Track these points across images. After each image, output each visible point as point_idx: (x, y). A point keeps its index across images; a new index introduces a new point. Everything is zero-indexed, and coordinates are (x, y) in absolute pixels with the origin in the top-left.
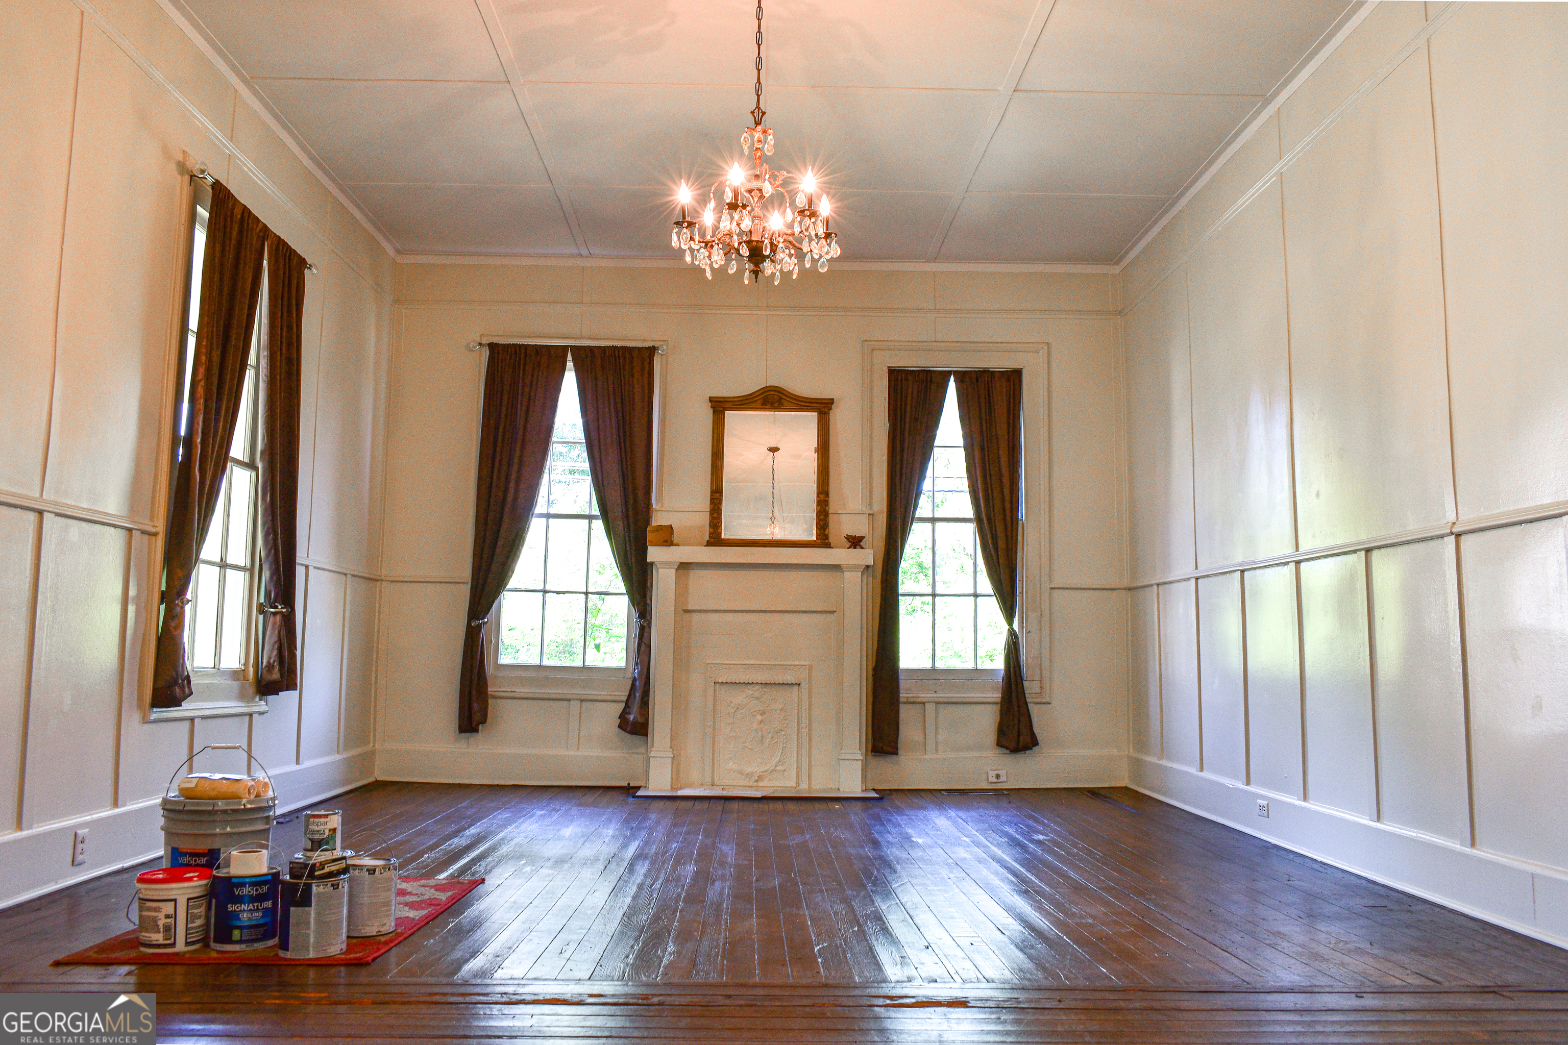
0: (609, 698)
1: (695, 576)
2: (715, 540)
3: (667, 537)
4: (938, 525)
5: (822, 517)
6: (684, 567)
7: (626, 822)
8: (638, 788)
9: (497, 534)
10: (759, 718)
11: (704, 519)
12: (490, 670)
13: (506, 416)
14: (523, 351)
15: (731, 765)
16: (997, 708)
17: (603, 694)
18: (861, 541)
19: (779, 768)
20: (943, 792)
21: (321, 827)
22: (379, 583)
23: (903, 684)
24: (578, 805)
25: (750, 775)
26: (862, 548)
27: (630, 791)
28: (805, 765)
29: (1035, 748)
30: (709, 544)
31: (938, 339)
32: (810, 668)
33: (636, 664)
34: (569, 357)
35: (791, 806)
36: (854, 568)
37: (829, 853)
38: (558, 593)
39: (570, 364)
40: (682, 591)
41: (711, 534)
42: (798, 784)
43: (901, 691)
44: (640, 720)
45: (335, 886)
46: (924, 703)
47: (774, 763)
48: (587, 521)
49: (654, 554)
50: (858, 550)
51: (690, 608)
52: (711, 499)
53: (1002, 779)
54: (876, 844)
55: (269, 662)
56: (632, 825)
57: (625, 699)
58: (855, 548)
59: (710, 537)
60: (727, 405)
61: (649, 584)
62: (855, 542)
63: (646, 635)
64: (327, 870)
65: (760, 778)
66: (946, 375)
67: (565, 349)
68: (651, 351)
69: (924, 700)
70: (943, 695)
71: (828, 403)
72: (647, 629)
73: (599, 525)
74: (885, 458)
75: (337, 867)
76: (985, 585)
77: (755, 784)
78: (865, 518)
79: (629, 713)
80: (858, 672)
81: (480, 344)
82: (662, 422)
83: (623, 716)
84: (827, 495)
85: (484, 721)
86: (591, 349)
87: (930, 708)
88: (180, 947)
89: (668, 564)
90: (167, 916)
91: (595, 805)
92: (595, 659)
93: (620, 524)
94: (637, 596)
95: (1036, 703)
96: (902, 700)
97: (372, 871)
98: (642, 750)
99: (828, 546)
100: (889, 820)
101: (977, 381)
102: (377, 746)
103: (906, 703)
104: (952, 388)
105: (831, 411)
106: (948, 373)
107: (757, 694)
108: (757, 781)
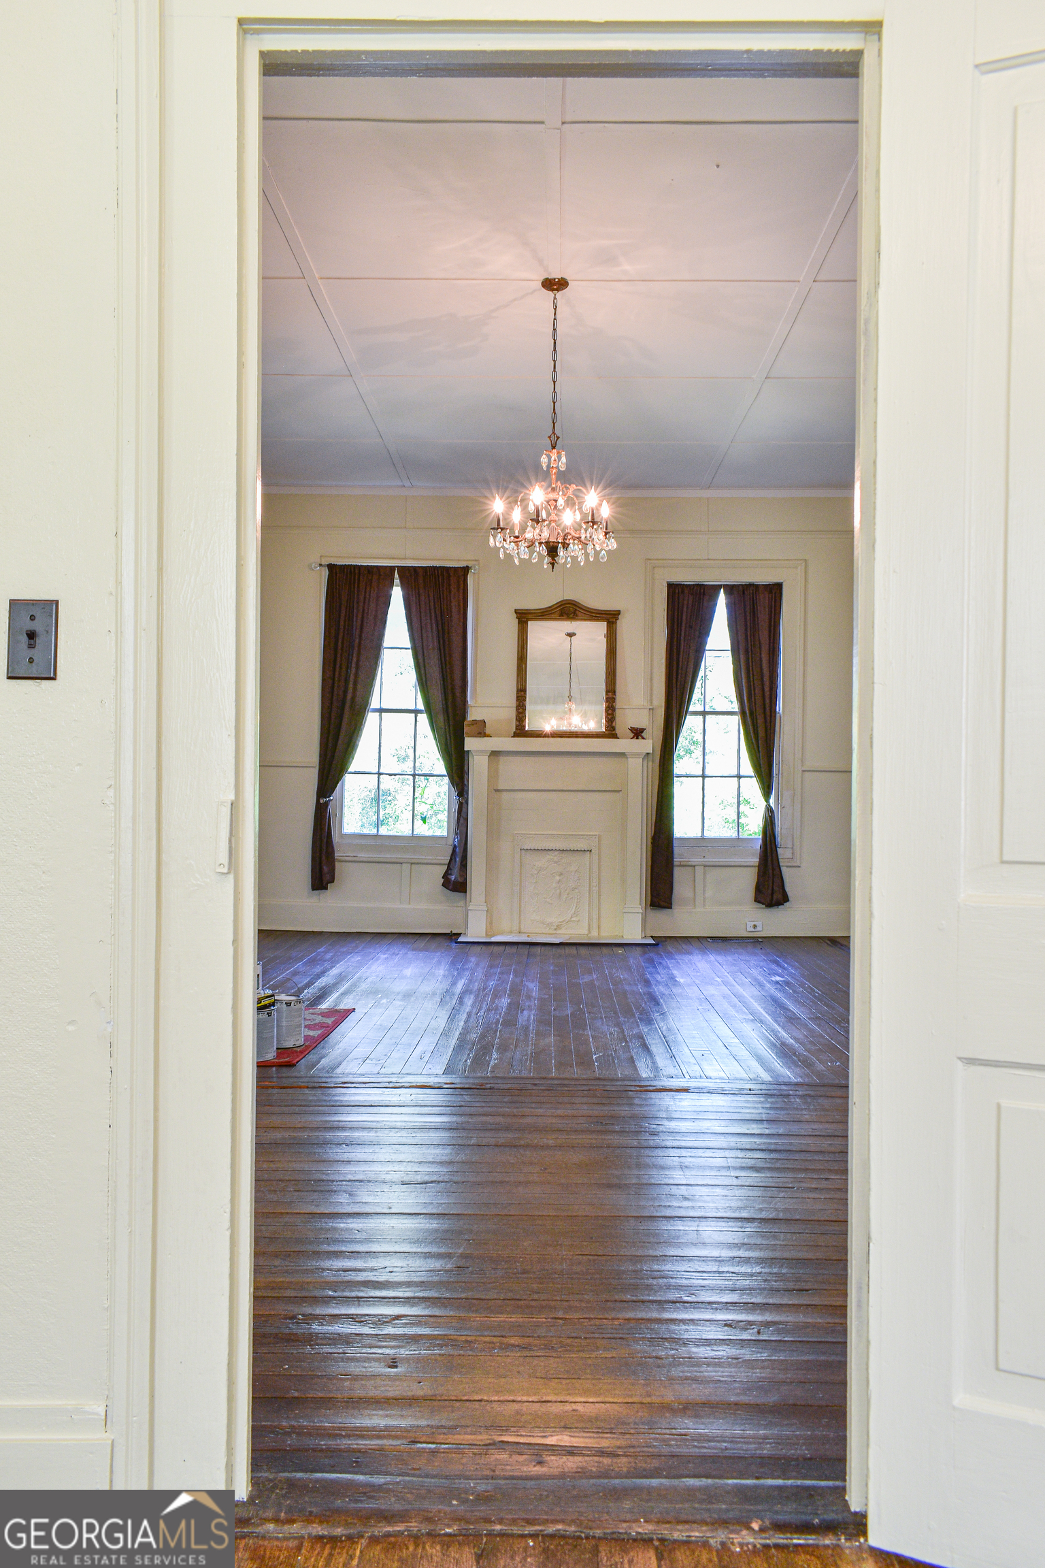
0: (435, 861)
1: (505, 764)
2: (520, 732)
3: (481, 730)
4: (708, 717)
5: (610, 712)
6: (495, 754)
7: (453, 963)
8: (459, 935)
9: (339, 727)
10: (558, 878)
11: (511, 713)
12: (336, 838)
13: (344, 627)
14: (357, 571)
15: (534, 916)
16: (756, 870)
17: (429, 858)
18: (642, 732)
19: (574, 919)
20: (709, 940)
23: (676, 850)
24: (414, 950)
25: (550, 925)
26: (643, 738)
27: (452, 937)
28: (595, 916)
29: (787, 904)
30: (516, 735)
31: (710, 557)
32: (600, 836)
33: (456, 834)
34: (396, 575)
35: (583, 951)
36: (636, 755)
37: (610, 989)
38: (390, 775)
39: (397, 581)
40: (493, 775)
41: (517, 726)
42: (589, 932)
43: (675, 856)
44: (460, 880)
45: (269, 1014)
46: (694, 866)
47: (569, 915)
48: (413, 715)
49: (470, 743)
50: (640, 741)
51: (500, 787)
52: (517, 697)
53: (758, 929)
54: (647, 983)
56: (457, 965)
57: (448, 862)
58: (637, 738)
59: (516, 729)
60: (530, 616)
61: (466, 768)
62: (638, 733)
63: (464, 810)
65: (558, 927)
66: (716, 589)
67: (392, 569)
68: (466, 570)
69: (693, 864)
70: (710, 860)
71: (615, 615)
72: (465, 805)
73: (423, 719)
74: (664, 661)
75: (269, 1002)
76: (747, 768)
77: (554, 932)
78: (646, 712)
79: (451, 874)
80: (639, 841)
81: (321, 565)
82: (475, 630)
83: (446, 876)
84: (614, 692)
85: (332, 881)
86: (415, 569)
87: (699, 870)
89: (481, 752)
91: (425, 949)
92: (422, 830)
93: (441, 718)
94: (456, 778)
95: (787, 867)
96: (675, 863)
97: (288, 1004)
98: (462, 903)
99: (615, 736)
100: (660, 963)
101: (744, 593)
103: (680, 866)
104: (722, 600)
105: (618, 621)
106: (719, 587)
107: (555, 859)
108: (555, 929)
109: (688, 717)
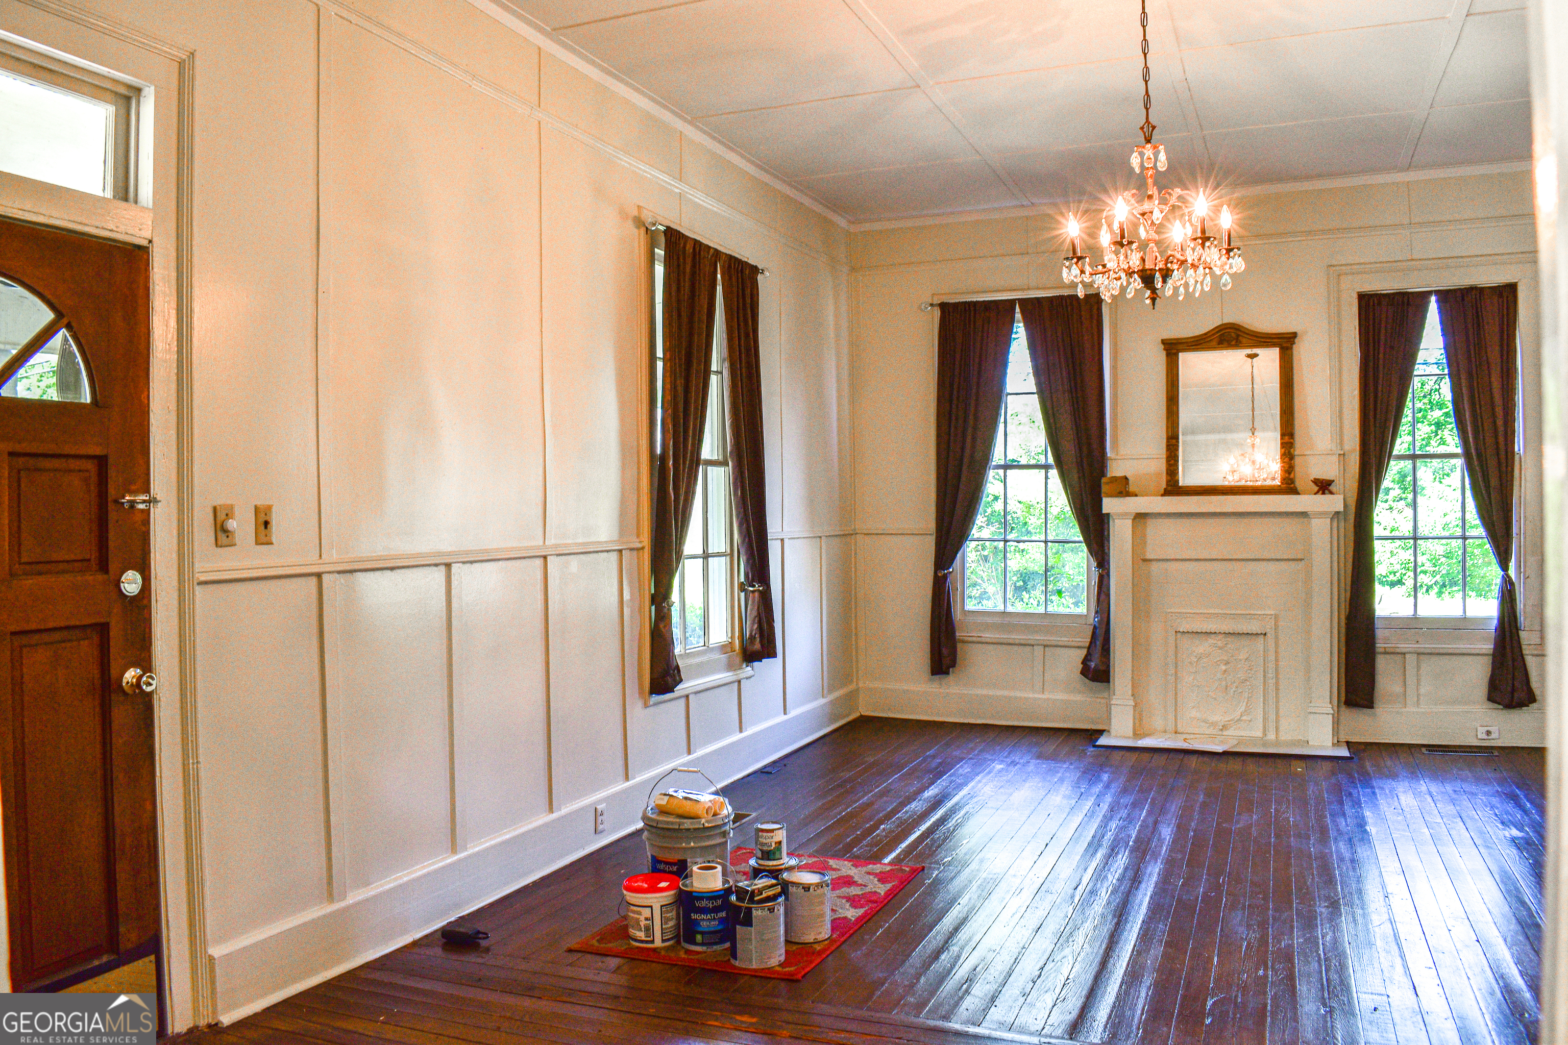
0: (1073, 644)
1: (1153, 528)
2: (1173, 488)
3: (1123, 488)
4: (1420, 462)
5: (1287, 460)
6: (1140, 517)
7: (1077, 785)
8: (1100, 732)
9: (957, 488)
10: (1224, 668)
11: (1159, 465)
12: (957, 615)
13: (960, 374)
14: (972, 309)
15: (1194, 713)
16: (1489, 659)
17: (1065, 640)
18: (1330, 485)
19: (1244, 718)
20: (1424, 750)
21: (768, 841)
22: (853, 537)
23: (1380, 634)
24: (1040, 756)
25: (1213, 724)
26: (1331, 493)
27: (1092, 735)
28: (1272, 717)
29: (1532, 705)
30: (1167, 493)
31: (1414, 257)
32: (1276, 617)
33: (1096, 612)
34: (1018, 309)
35: (1251, 766)
36: (1322, 514)
37: (1270, 843)
39: (1018, 316)
40: (1139, 540)
41: (1168, 482)
42: (1265, 734)
43: (1377, 641)
44: (1102, 668)
45: (772, 910)
46: (1404, 654)
47: (1239, 713)
48: (1043, 471)
49: (1109, 505)
50: (1327, 497)
51: (1149, 556)
52: (1168, 446)
53: (1493, 736)
54: (1324, 832)
55: (751, 635)
56: (1091, 774)
57: (1087, 644)
58: (1323, 493)
59: (1167, 485)
60: (1180, 347)
61: (1106, 533)
62: (1324, 486)
63: (1105, 582)
64: (764, 895)
65: (1224, 728)
66: (1425, 296)
67: (1012, 303)
68: (1099, 298)
69: (1404, 650)
70: (1425, 646)
71: (1290, 338)
72: (1106, 578)
73: (1054, 473)
74: (1357, 392)
75: (773, 892)
76: (1476, 527)
77: (1220, 733)
78: (1335, 458)
79: (1091, 660)
80: (1328, 624)
81: (932, 305)
82: (1114, 368)
83: (1085, 662)
84: (1292, 435)
85: (954, 665)
86: (1038, 300)
87: (1411, 659)
88: (658, 943)
89: (1124, 515)
90: (647, 919)
91: (1053, 757)
92: (1057, 607)
93: (1075, 476)
94: (1094, 546)
95: (1533, 656)
96: (1378, 650)
97: (806, 888)
98: (1106, 695)
99: (1294, 491)
100: (1350, 794)
101: (1463, 300)
102: (861, 685)
103: (1386, 653)
104: (1433, 311)
105: (1294, 346)
106: (1430, 293)
107: (1220, 644)
108: (1221, 730)
109: (1392, 463)
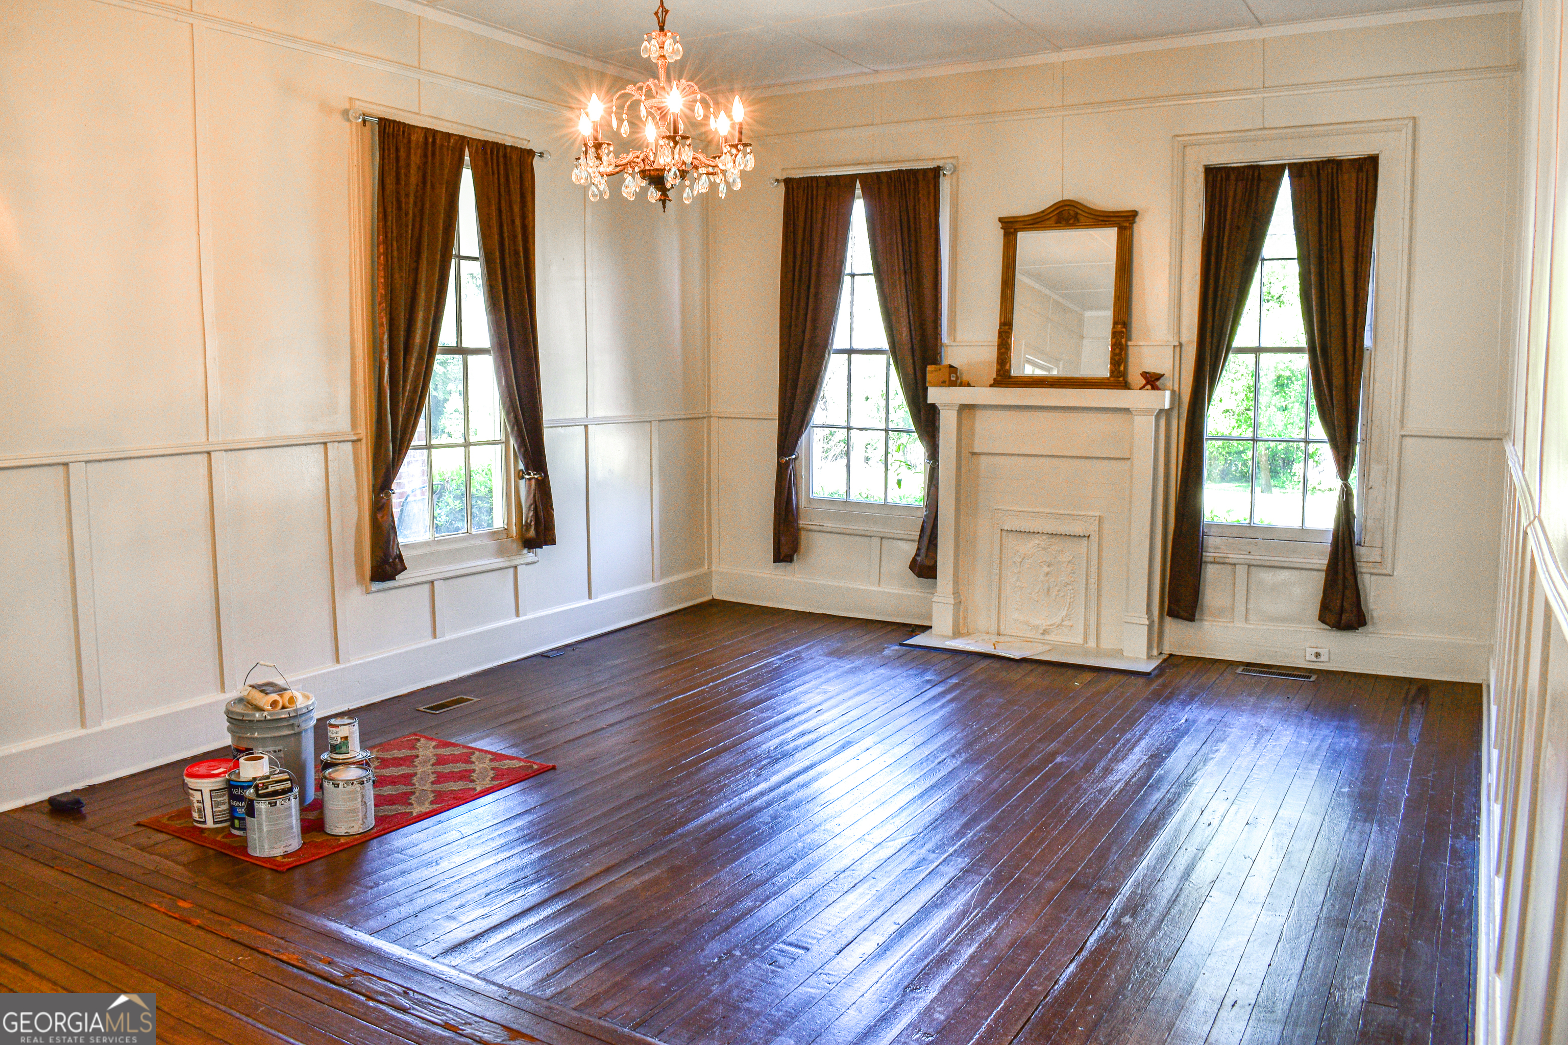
0: (905, 537)
2: (1004, 379)
3: (954, 378)
4: (1264, 356)
5: (1117, 351)
6: (966, 409)
10: (1046, 569)
11: (990, 354)
12: (801, 504)
14: (814, 184)
15: (1016, 616)
16: (1323, 575)
17: (900, 533)
18: (1159, 379)
19: (1066, 623)
22: (705, 420)
23: (1208, 541)
25: (1036, 628)
26: (1160, 388)
27: (915, 632)
28: (1093, 623)
29: (1370, 628)
30: (997, 383)
31: (1266, 126)
32: (1100, 519)
33: (927, 506)
34: (858, 185)
36: (1146, 412)
38: (861, 429)
39: (858, 192)
40: (967, 433)
41: (998, 371)
42: (1086, 640)
43: (1206, 550)
44: (930, 564)
45: (273, 804)
46: (1235, 564)
47: (1060, 618)
48: (878, 356)
49: (934, 395)
50: (1154, 392)
51: (976, 450)
52: (1000, 333)
53: (1322, 659)
58: (1151, 388)
59: (997, 375)
60: (1017, 226)
61: (936, 425)
62: (1152, 381)
63: (935, 474)
65: (1045, 632)
66: (1278, 170)
67: (853, 178)
68: (935, 173)
69: (1234, 561)
70: (1256, 558)
71: (1128, 217)
72: (934, 471)
73: (887, 361)
74: (1198, 278)
76: (1318, 430)
77: (1042, 637)
78: (1170, 351)
79: (920, 555)
81: (777, 181)
83: (915, 556)
84: (1125, 324)
85: (797, 553)
86: (878, 175)
87: (1241, 571)
88: (210, 824)
89: (950, 406)
92: (895, 497)
94: (926, 436)
95: (1372, 574)
96: (1206, 559)
97: (336, 784)
98: (930, 593)
99: (1126, 386)
101: (1319, 174)
102: (713, 568)
103: (1214, 563)
104: (1284, 187)
105: (1135, 225)
106: (1282, 167)
107: (1043, 544)
108: (1043, 634)
109: (1231, 356)
